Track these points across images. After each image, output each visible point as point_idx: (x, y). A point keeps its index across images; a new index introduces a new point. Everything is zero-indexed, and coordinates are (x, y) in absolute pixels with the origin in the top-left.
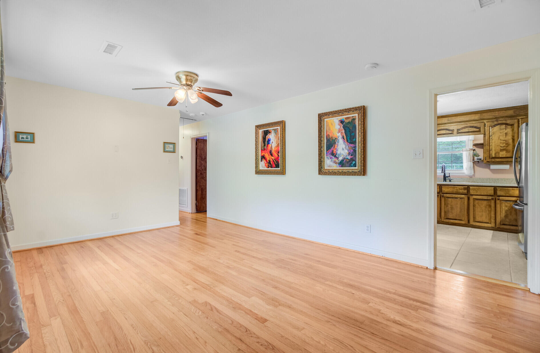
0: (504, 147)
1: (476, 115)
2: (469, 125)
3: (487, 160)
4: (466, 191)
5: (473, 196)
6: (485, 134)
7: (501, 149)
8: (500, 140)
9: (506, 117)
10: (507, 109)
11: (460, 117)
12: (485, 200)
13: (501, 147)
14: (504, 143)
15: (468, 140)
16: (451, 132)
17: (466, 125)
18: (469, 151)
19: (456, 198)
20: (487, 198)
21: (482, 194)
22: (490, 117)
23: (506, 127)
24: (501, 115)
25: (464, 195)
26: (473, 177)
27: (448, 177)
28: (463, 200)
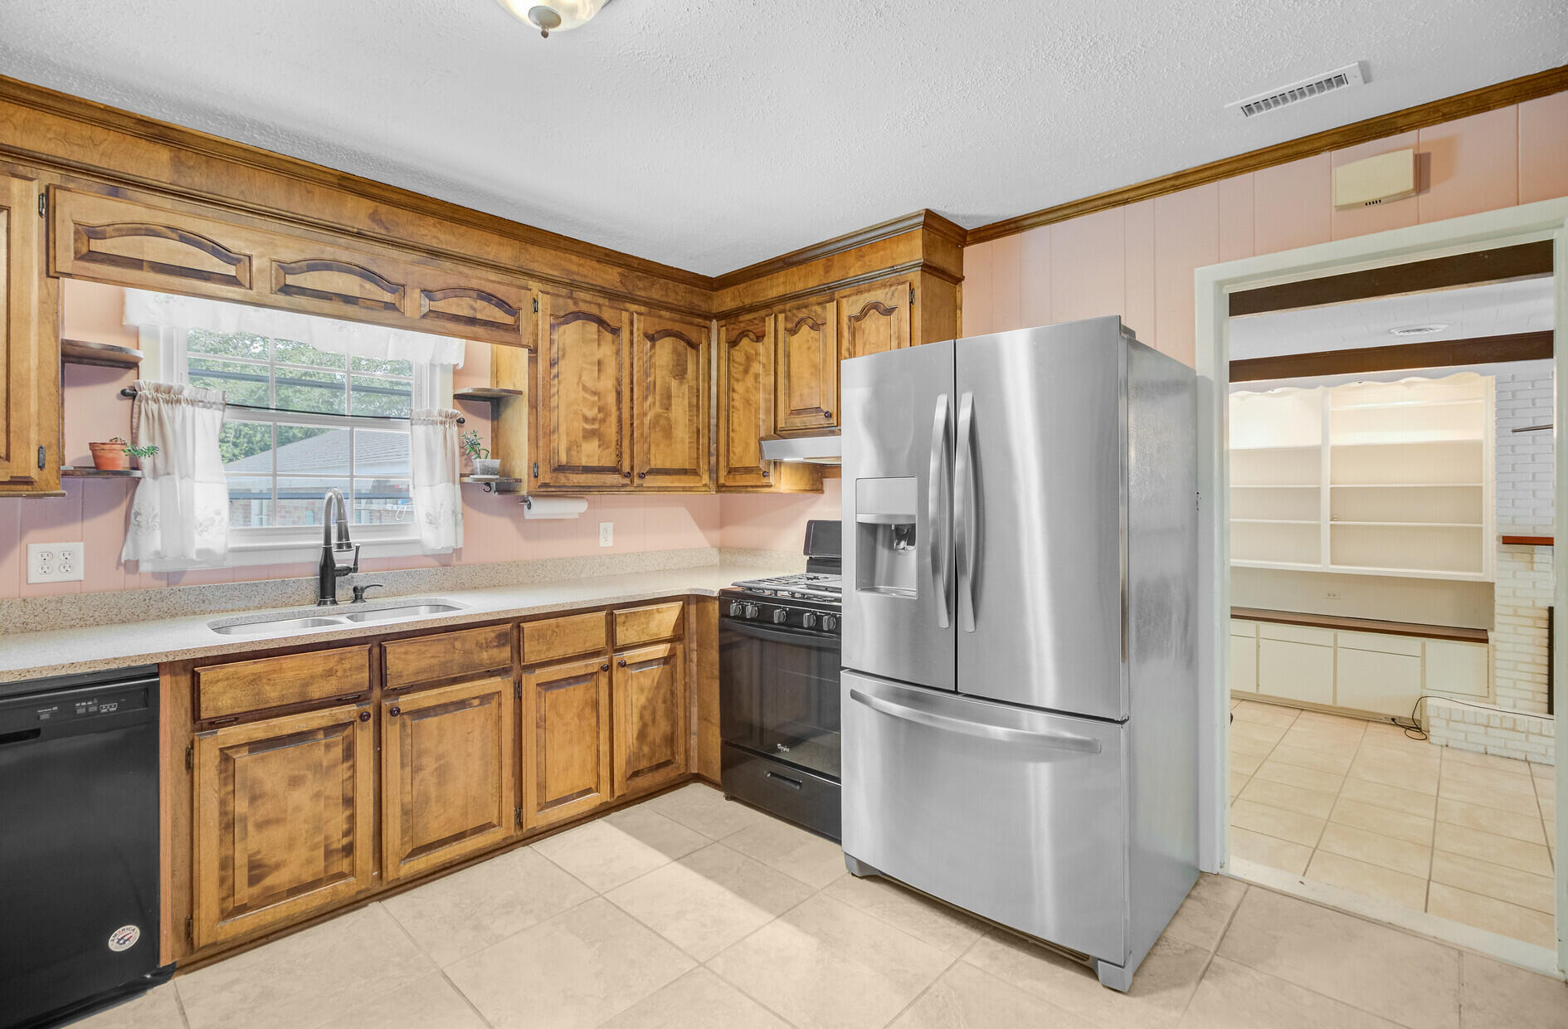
0: (594, 420)
1: (505, 240)
2: (474, 283)
3: (540, 477)
4: (505, 653)
5: (538, 671)
6: (533, 351)
7: (584, 430)
8: (585, 388)
9: (600, 291)
10: (607, 255)
11: (434, 226)
12: (577, 679)
13: (586, 419)
14: (594, 403)
15: (432, 366)
16: (388, 297)
17: (463, 282)
18: (441, 423)
19: (462, 704)
20: (586, 666)
21: (570, 652)
22: (551, 272)
23: (599, 336)
24: (585, 276)
25: (498, 679)
26: (454, 562)
27: (348, 570)
28: (494, 703)
